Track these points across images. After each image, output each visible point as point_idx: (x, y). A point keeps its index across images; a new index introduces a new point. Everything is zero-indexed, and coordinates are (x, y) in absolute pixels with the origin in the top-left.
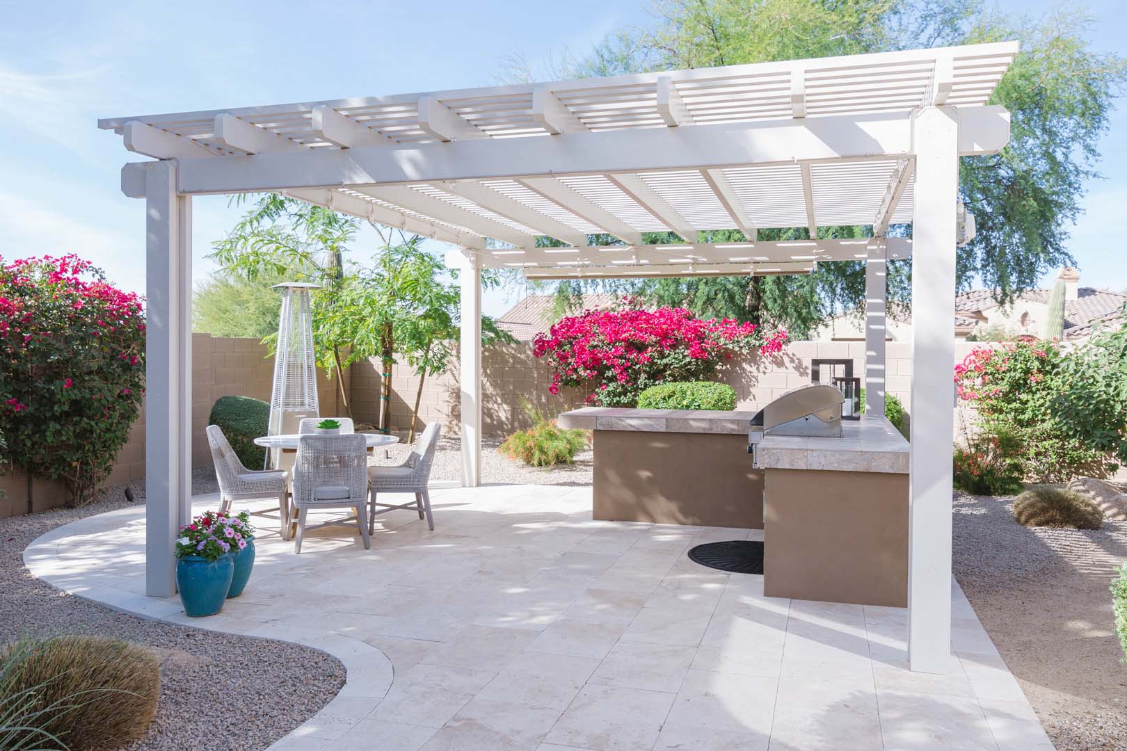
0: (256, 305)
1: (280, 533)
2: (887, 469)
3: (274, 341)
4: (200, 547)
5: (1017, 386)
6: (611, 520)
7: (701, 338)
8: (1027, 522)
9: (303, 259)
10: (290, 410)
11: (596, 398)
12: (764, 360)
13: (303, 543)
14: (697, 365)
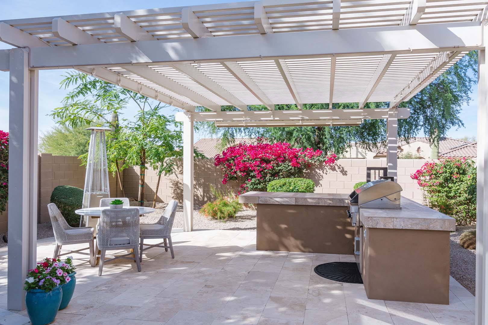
0: (75, 142)
1: (89, 261)
2: (438, 228)
3: (85, 158)
4: (41, 283)
5: (446, 180)
6: (266, 250)
7: (296, 157)
8: (468, 247)
9: (100, 117)
10: (94, 193)
11: (245, 186)
12: (326, 167)
13: (104, 269)
14: (295, 170)
